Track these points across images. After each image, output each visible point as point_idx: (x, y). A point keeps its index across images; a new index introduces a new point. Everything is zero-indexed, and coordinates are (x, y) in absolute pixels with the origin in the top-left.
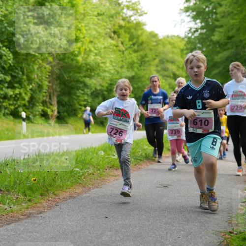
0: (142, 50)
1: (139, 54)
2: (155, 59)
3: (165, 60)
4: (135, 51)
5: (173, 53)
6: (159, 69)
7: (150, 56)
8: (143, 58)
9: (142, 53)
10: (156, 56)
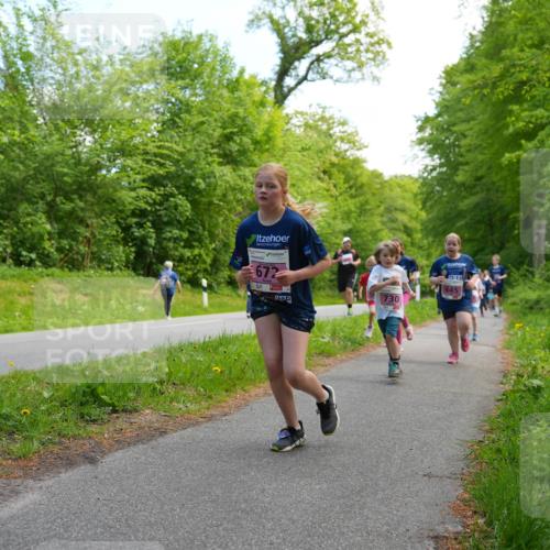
0: (361, 195)
1: (357, 199)
2: (379, 207)
3: (392, 208)
4: (352, 197)
5: (404, 198)
6: (385, 219)
7: (373, 202)
8: (362, 205)
9: (361, 198)
10: (381, 202)
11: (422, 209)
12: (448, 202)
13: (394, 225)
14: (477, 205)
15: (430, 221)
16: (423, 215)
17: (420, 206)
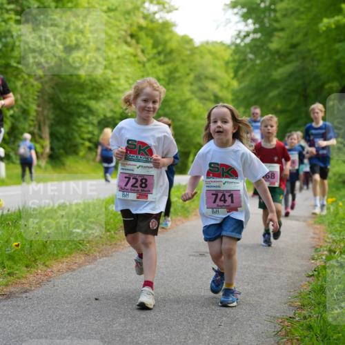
0: (170, 62)
1: (166, 67)
2: (188, 74)
3: (202, 77)
4: (161, 63)
5: (215, 66)
6: (195, 88)
7: (183, 70)
8: (171, 73)
9: (170, 66)
10: (191, 70)
11: (233, 78)
12: (261, 71)
13: (205, 95)
14: (291, 75)
15: (241, 90)
16: (235, 84)
17: (232, 75)
